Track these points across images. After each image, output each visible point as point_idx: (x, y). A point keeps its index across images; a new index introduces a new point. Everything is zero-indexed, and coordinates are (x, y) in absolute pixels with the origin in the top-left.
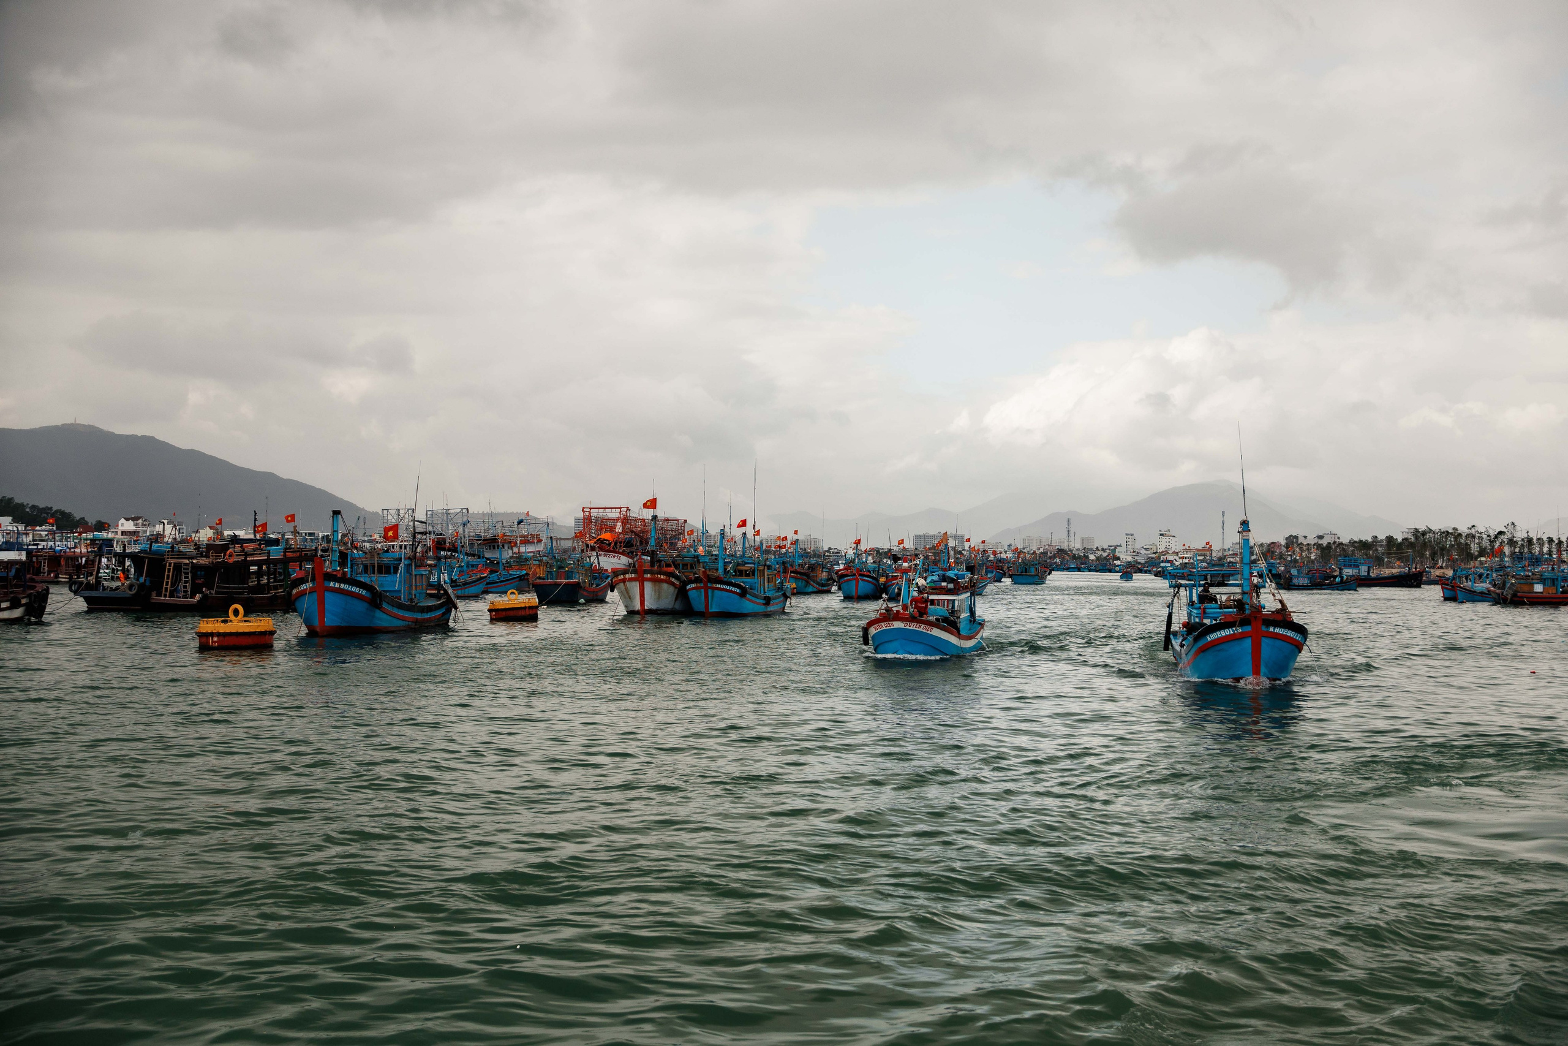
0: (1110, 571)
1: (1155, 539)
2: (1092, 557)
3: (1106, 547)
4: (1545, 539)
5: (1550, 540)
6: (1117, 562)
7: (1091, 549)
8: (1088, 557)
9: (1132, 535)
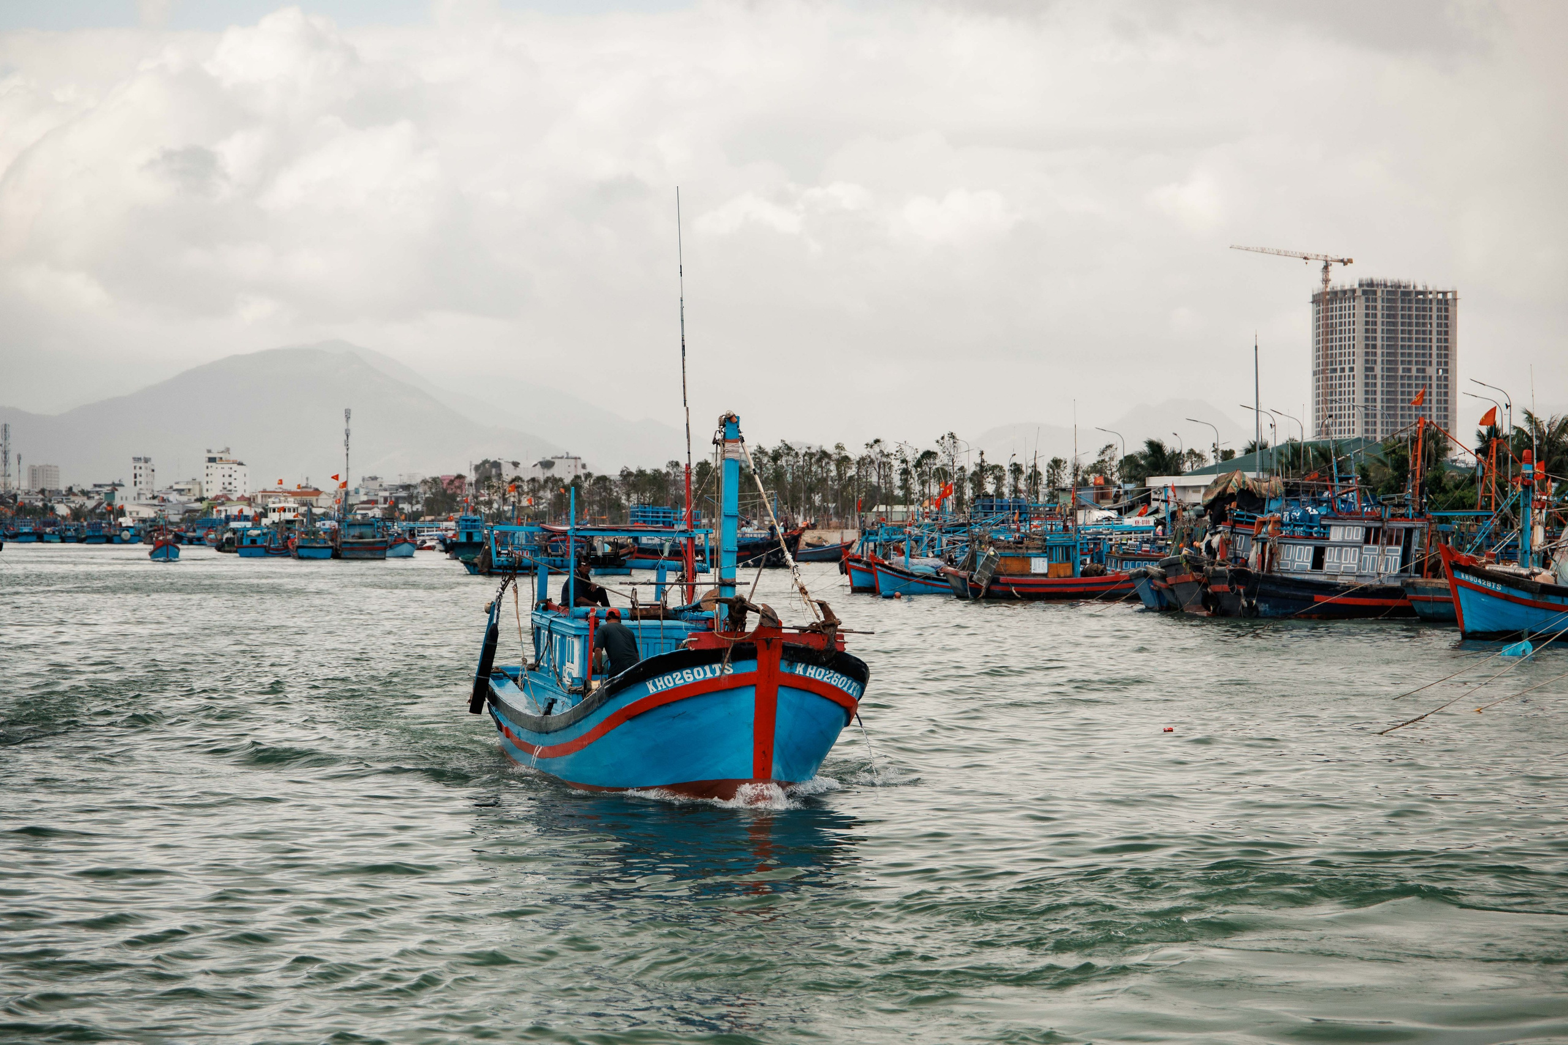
0: (109, 540)
1: (197, 468)
2: (62, 510)
3: (88, 487)
4: (1006, 467)
5: (1017, 470)
6: (126, 521)
7: (58, 492)
8: (52, 509)
9: (147, 461)
